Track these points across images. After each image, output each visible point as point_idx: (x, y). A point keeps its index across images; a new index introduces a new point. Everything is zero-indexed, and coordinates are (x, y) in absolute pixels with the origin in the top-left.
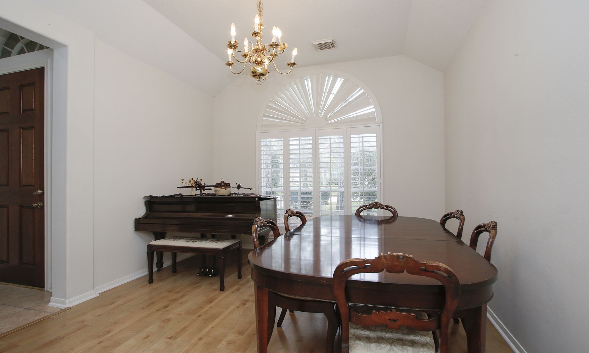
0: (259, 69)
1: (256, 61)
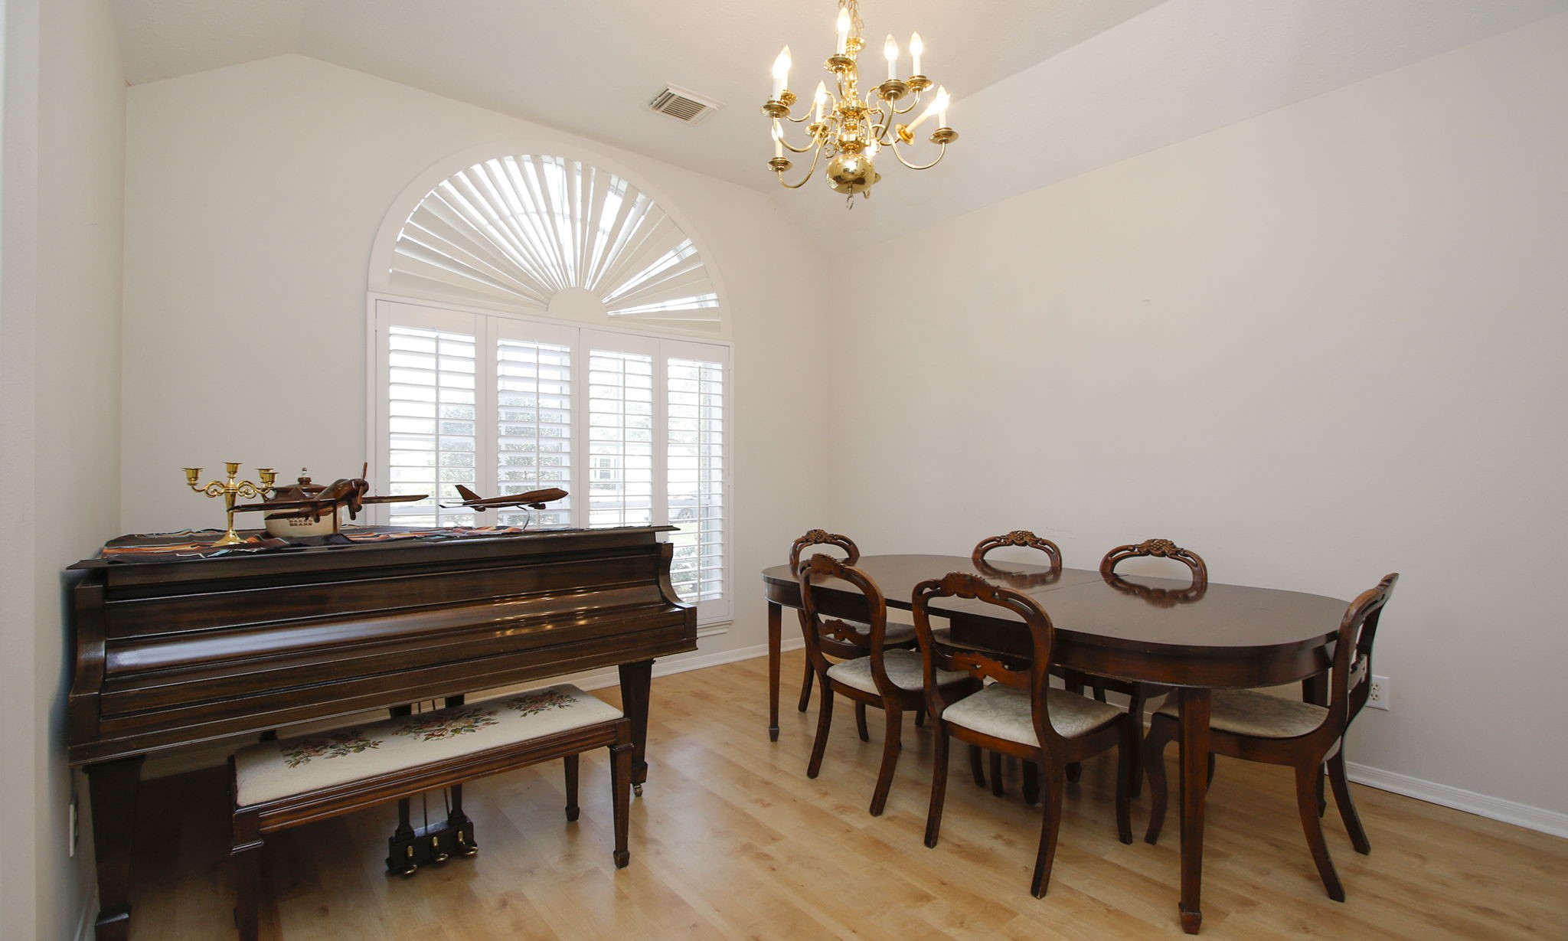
0: (851, 164)
1: (842, 144)
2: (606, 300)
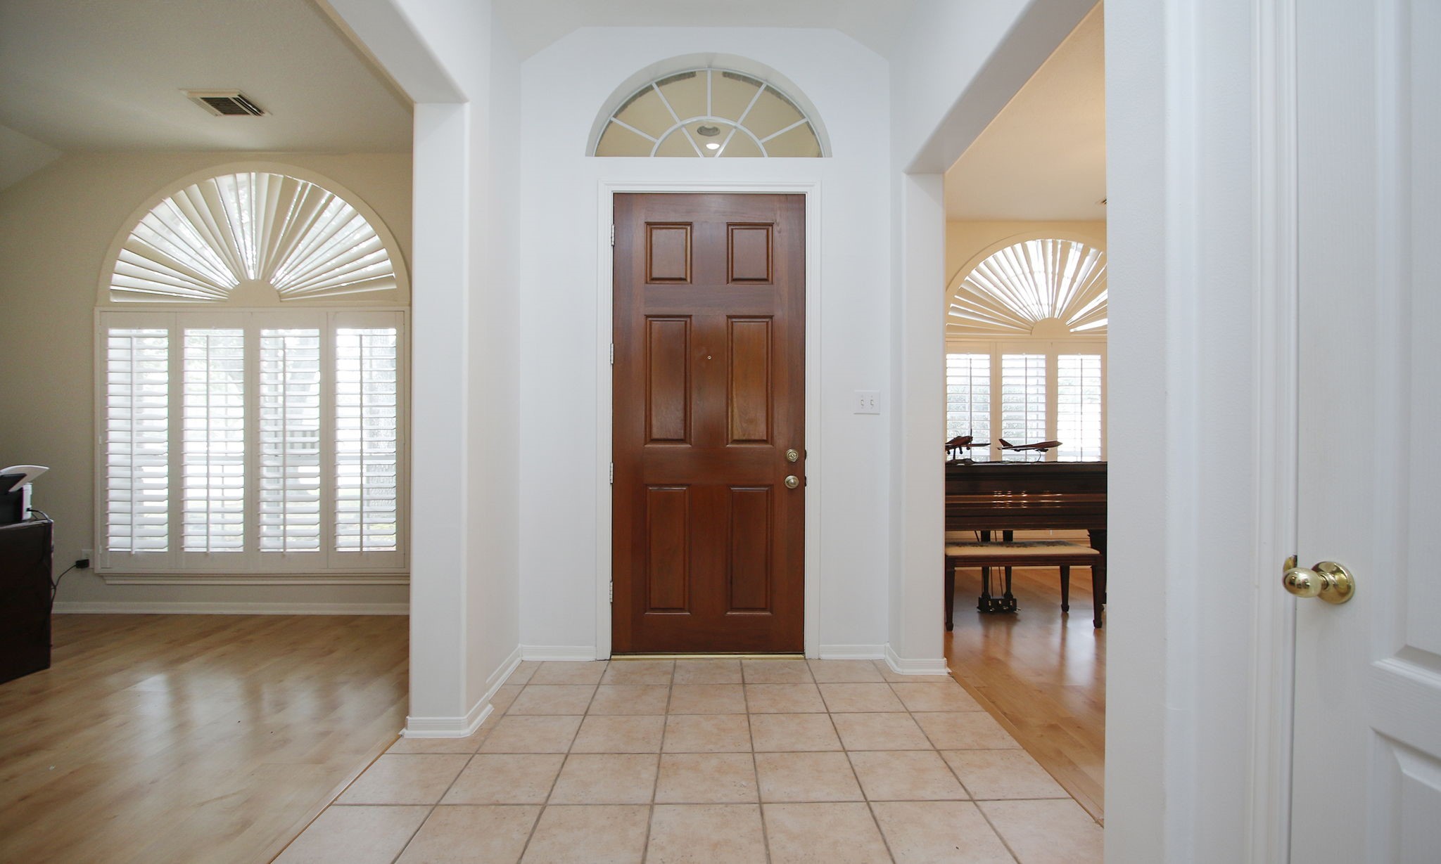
2: (1068, 323)
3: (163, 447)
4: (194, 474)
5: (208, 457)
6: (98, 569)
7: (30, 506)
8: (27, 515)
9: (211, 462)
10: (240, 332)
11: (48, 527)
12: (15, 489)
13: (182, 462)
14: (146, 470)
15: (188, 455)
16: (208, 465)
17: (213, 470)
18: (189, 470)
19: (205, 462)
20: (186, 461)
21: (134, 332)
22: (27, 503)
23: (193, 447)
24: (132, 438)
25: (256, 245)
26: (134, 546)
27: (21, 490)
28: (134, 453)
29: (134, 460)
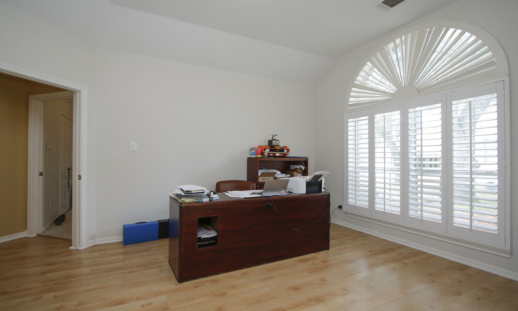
3: (367, 165)
4: (379, 176)
5: (385, 169)
6: (345, 210)
7: (324, 187)
8: (323, 190)
9: (386, 172)
10: (399, 112)
11: (329, 195)
12: (319, 180)
13: (374, 171)
14: (361, 174)
15: (376, 168)
16: (384, 173)
17: (387, 176)
18: (377, 175)
19: (383, 172)
20: (376, 171)
21: (356, 119)
22: (323, 186)
23: (378, 165)
24: (356, 161)
25: (405, 75)
26: (356, 204)
27: (321, 180)
28: (357, 167)
29: (357, 170)
